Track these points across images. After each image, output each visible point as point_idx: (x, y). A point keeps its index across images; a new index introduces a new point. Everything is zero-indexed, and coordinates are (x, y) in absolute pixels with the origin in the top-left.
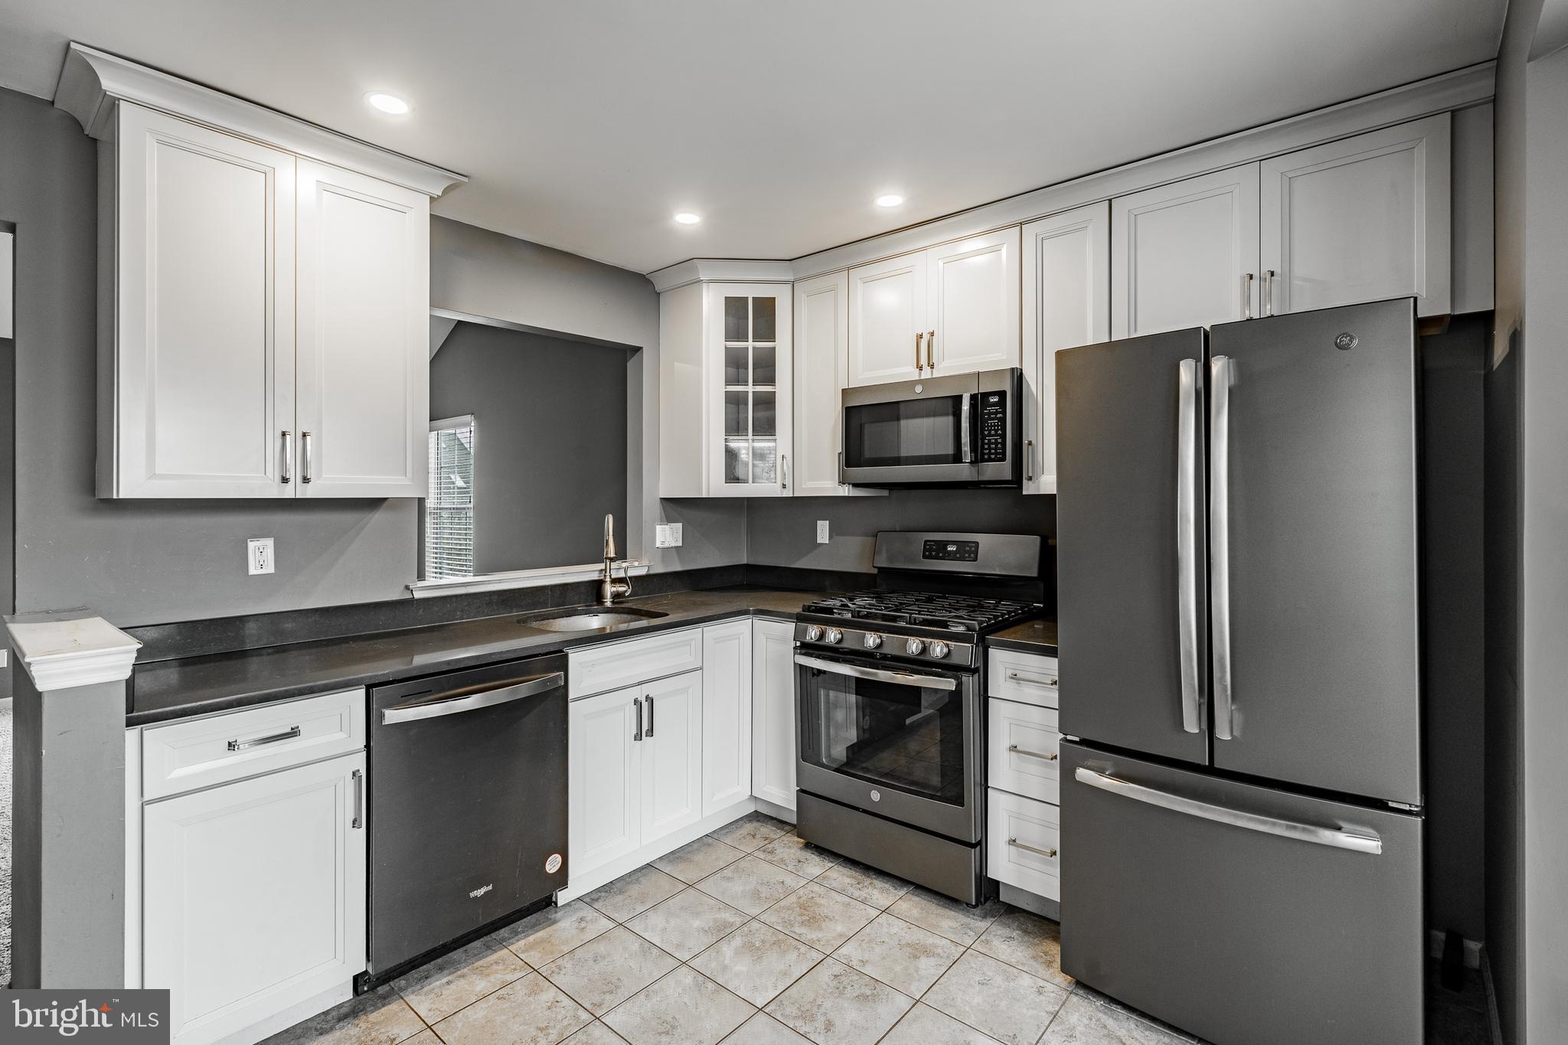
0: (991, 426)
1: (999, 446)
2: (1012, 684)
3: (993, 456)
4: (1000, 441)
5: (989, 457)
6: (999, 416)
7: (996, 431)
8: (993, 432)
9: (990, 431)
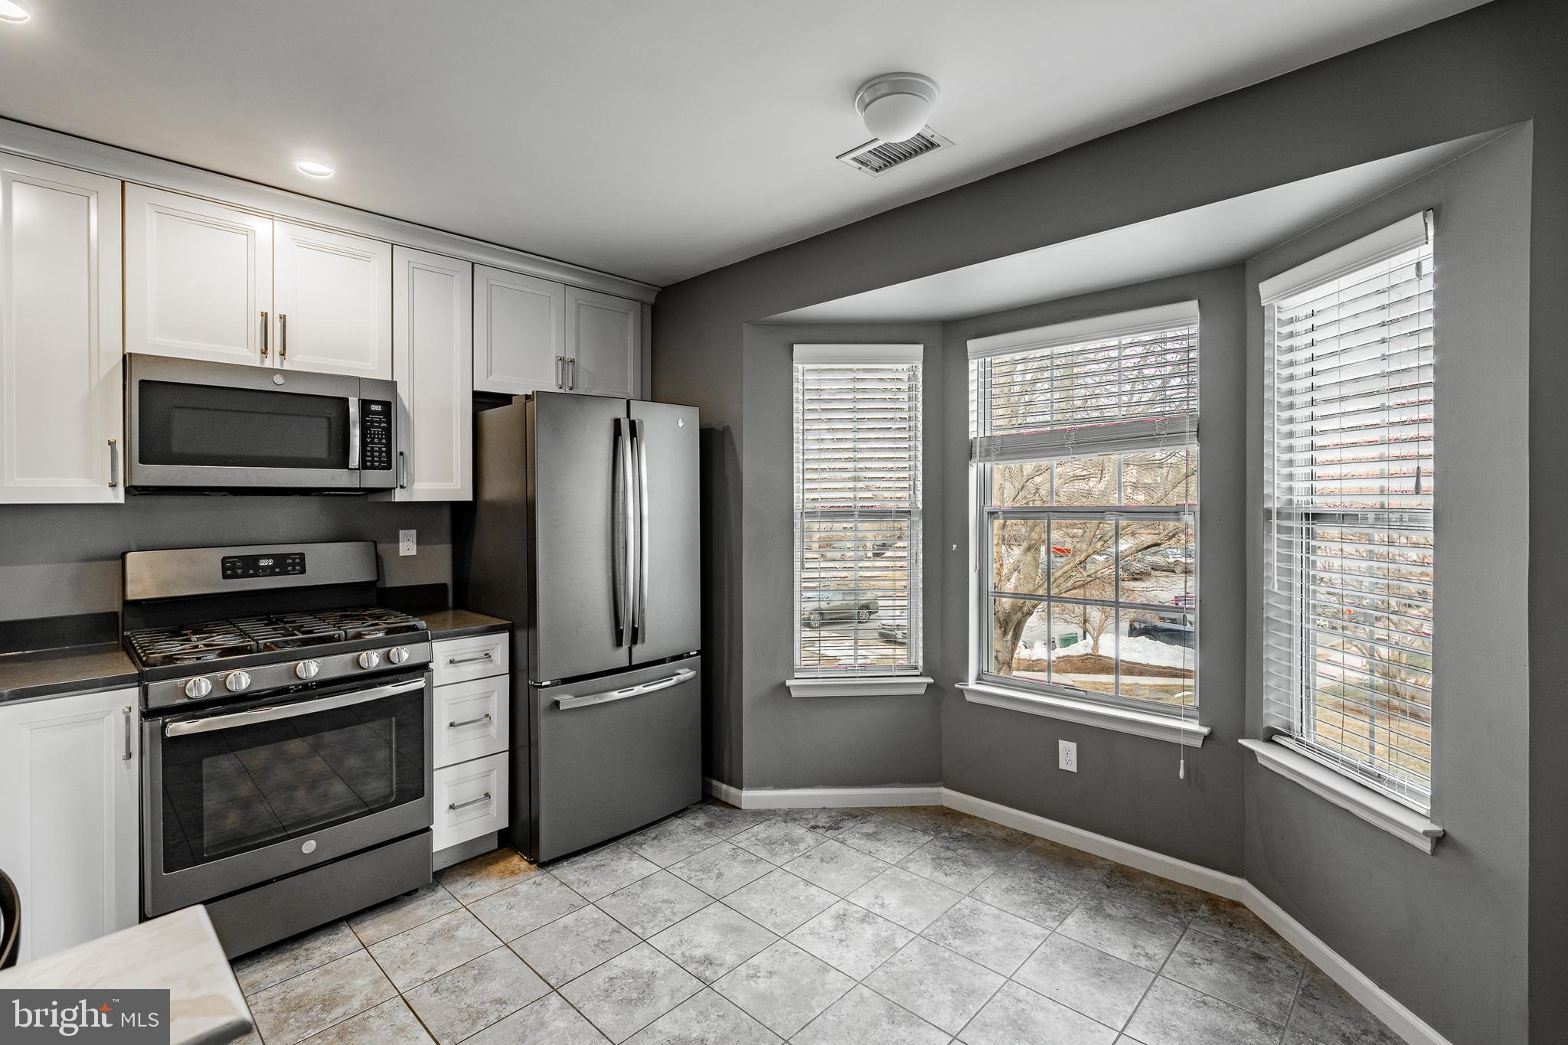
0: (375, 434)
1: (384, 454)
2: (452, 668)
3: (376, 464)
4: (384, 449)
5: (372, 464)
6: (382, 425)
7: (380, 439)
8: (376, 440)
9: (373, 439)
